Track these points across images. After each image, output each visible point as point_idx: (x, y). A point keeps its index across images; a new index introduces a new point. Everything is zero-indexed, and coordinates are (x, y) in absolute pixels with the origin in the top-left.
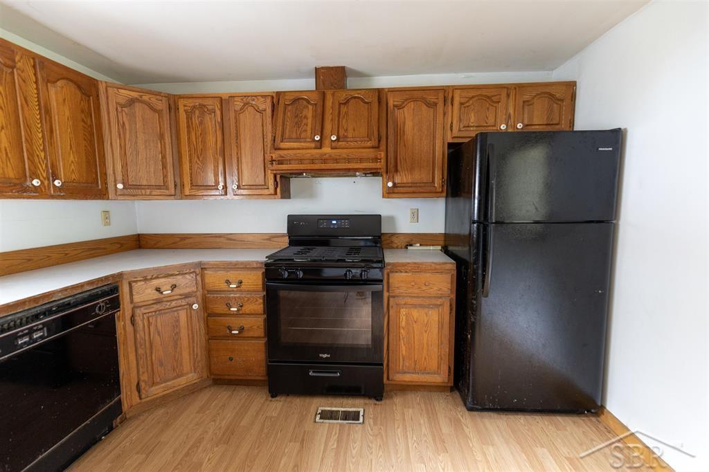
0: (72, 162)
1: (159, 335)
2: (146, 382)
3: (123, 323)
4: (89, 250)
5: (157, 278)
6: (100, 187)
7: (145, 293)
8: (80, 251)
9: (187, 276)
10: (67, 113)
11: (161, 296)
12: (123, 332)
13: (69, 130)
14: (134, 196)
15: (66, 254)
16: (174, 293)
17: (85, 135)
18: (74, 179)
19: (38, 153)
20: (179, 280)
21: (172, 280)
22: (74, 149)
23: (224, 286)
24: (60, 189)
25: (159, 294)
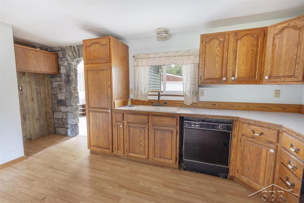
0: (243, 69)
1: (250, 154)
2: (240, 171)
3: (236, 139)
4: (261, 107)
5: (255, 125)
6: (256, 79)
7: (247, 130)
8: (256, 107)
9: (271, 131)
10: (244, 49)
11: (253, 135)
12: (236, 143)
13: (244, 56)
14: (275, 82)
15: (248, 107)
16: (260, 137)
17: (252, 56)
18: (242, 76)
19: (229, 68)
20: (265, 131)
21: (261, 130)
22: (244, 64)
23: (288, 146)
24: (235, 80)
25: (253, 134)
